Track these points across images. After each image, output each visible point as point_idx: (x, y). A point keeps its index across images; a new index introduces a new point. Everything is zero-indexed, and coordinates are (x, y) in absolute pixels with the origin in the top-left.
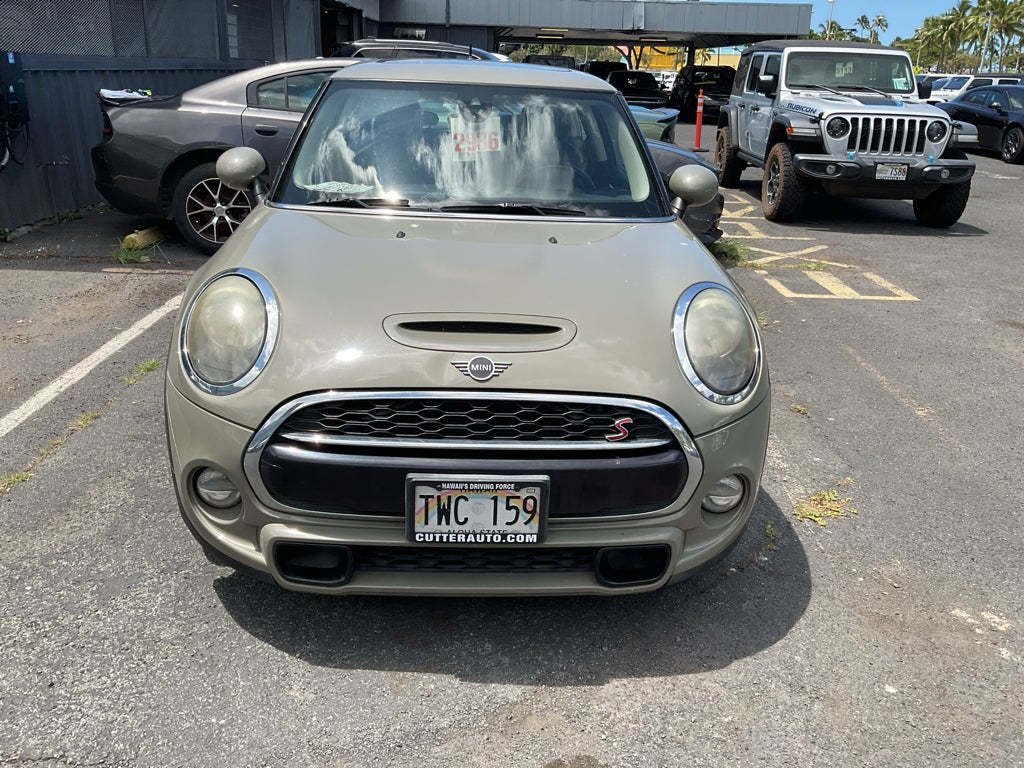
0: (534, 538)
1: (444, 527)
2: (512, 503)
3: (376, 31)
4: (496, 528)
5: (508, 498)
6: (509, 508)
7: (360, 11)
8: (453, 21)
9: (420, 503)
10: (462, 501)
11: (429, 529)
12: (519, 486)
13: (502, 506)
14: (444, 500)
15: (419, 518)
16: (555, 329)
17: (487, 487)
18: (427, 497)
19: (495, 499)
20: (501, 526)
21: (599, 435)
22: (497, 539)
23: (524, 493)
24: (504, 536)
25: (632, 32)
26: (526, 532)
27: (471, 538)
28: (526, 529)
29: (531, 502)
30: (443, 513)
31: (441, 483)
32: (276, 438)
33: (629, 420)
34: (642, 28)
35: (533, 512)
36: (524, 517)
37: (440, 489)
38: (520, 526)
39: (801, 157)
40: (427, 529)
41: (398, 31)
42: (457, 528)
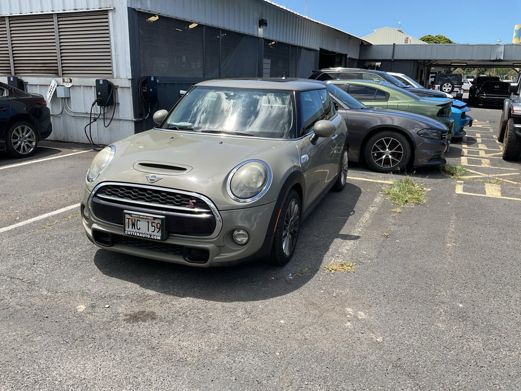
0: (159, 238)
1: (133, 230)
2: (153, 224)
3: (356, 64)
4: (149, 233)
5: (152, 222)
6: (152, 226)
7: (346, 55)
8: (395, 58)
9: (127, 220)
10: (138, 222)
11: (130, 231)
12: (155, 218)
13: (150, 225)
14: (133, 221)
15: (127, 226)
16: (185, 169)
17: (145, 217)
18: (129, 219)
19: (148, 222)
20: (150, 232)
21: (185, 205)
22: (149, 236)
23: (156, 221)
24: (151, 236)
25: (496, 61)
26: (157, 236)
27: (141, 235)
28: (157, 234)
29: (159, 225)
30: (133, 225)
31: (131, 214)
32: (95, 195)
33: (195, 201)
34: (502, 59)
35: (159, 229)
36: (157, 230)
37: (131, 216)
38: (155, 233)
39: (517, 126)
40: (129, 230)
41: (367, 64)
42: (138, 231)
